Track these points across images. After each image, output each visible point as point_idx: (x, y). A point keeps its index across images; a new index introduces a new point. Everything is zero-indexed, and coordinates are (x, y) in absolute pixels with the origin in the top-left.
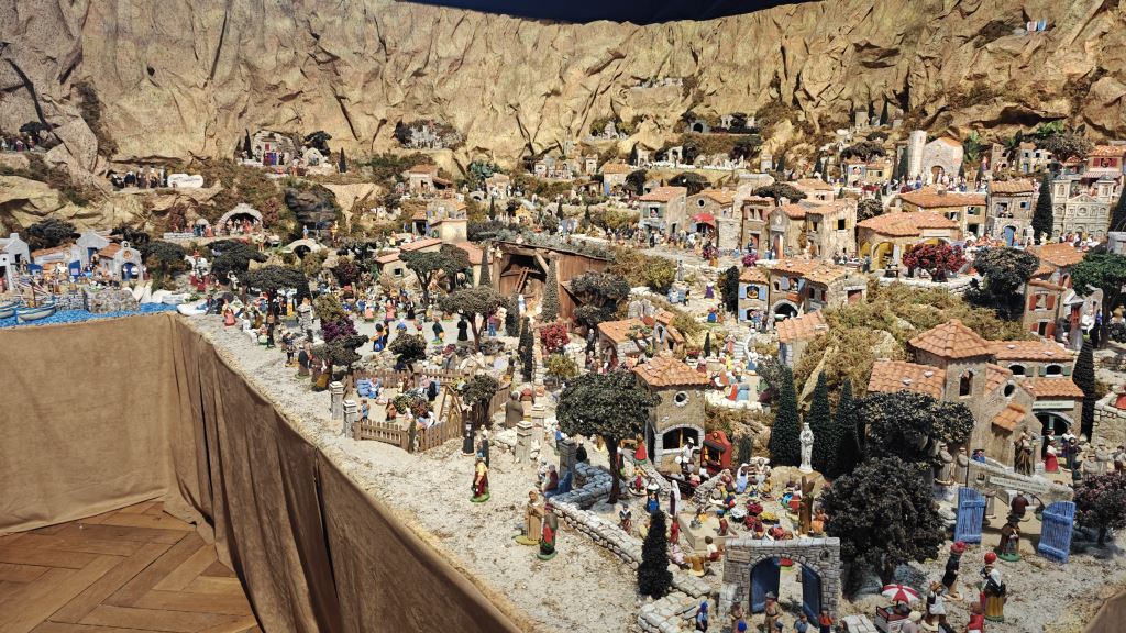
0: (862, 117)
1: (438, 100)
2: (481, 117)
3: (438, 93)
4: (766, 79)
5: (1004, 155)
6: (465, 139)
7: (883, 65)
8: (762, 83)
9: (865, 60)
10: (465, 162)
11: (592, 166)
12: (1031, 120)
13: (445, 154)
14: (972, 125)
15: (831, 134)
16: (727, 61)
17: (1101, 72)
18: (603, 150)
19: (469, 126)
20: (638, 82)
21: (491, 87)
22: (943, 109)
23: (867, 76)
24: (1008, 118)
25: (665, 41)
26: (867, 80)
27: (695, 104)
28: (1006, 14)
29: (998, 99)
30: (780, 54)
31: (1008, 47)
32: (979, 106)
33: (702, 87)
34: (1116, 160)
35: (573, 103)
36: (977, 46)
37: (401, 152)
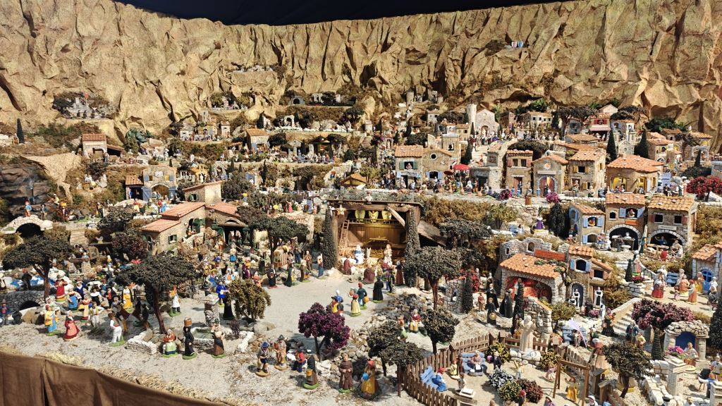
0: (411, 95)
1: (85, 75)
2: (128, 91)
3: (84, 68)
4: (338, 68)
5: (515, 119)
6: (118, 110)
7: (418, 63)
8: (336, 72)
9: (410, 59)
10: (124, 130)
11: (226, 130)
13: (109, 124)
14: (495, 102)
16: (301, 54)
17: (557, 72)
19: (119, 98)
20: (235, 67)
21: (130, 66)
22: (476, 92)
23: (410, 70)
24: (514, 98)
25: (248, 38)
26: (410, 72)
27: (289, 85)
28: (498, 37)
29: (511, 86)
30: (345, 53)
31: (510, 56)
32: (499, 90)
33: (290, 73)
34: (606, 121)
35: (196, 81)
36: (487, 54)
37: (66, 123)
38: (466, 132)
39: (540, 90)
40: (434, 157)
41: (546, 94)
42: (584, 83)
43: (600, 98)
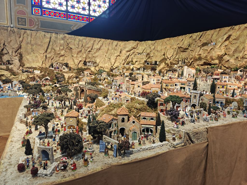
1: (94, 57)
2: (102, 60)
3: (94, 55)
4: (163, 54)
6: (98, 65)
7: (185, 51)
9: (181, 50)
10: (98, 69)
11: (125, 71)
13: (93, 68)
14: (198, 65)
15: (173, 66)
16: (156, 49)
17: (226, 54)
18: (127, 68)
19: (99, 62)
20: (138, 54)
22: (192, 62)
23: (182, 54)
24: (205, 64)
27: (148, 58)
28: (207, 41)
29: (203, 60)
30: (166, 48)
32: (199, 61)
33: (150, 55)
34: (219, 74)
35: (123, 58)
36: (201, 48)
39: (217, 61)
41: (220, 63)
42: (234, 59)
43: (239, 65)
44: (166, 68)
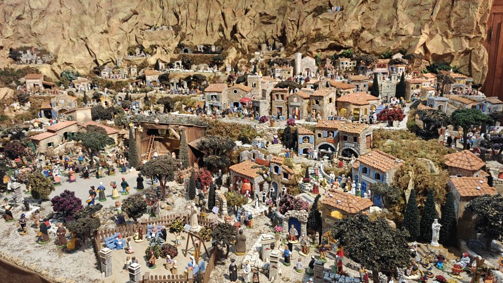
0: (264, 46)
1: (35, 35)
2: (65, 45)
3: (34, 30)
4: (216, 27)
5: (331, 63)
6: (56, 58)
7: (270, 23)
8: (214, 30)
9: (263, 20)
10: (59, 72)
11: (134, 71)
12: (339, 48)
13: (46, 67)
14: (317, 51)
15: (253, 54)
16: (193, 18)
17: (363, 29)
18: (139, 63)
19: (57, 50)
20: (148, 27)
21: (67, 28)
22: (304, 44)
23: (264, 28)
24: (331, 47)
25: (158, 7)
26: (264, 30)
27: (182, 39)
28: (323, 3)
29: (328, 39)
30: (221, 16)
31: (328, 17)
32: (320, 42)
33: (184, 31)
34: (386, 65)
35: (116, 37)
36: (314, 16)
37: (16, 67)
38: (289, 73)
39: (350, 43)
40: (235, 92)
41: (355, 45)
42: (381, 37)
43: (392, 48)
44: (243, 60)
